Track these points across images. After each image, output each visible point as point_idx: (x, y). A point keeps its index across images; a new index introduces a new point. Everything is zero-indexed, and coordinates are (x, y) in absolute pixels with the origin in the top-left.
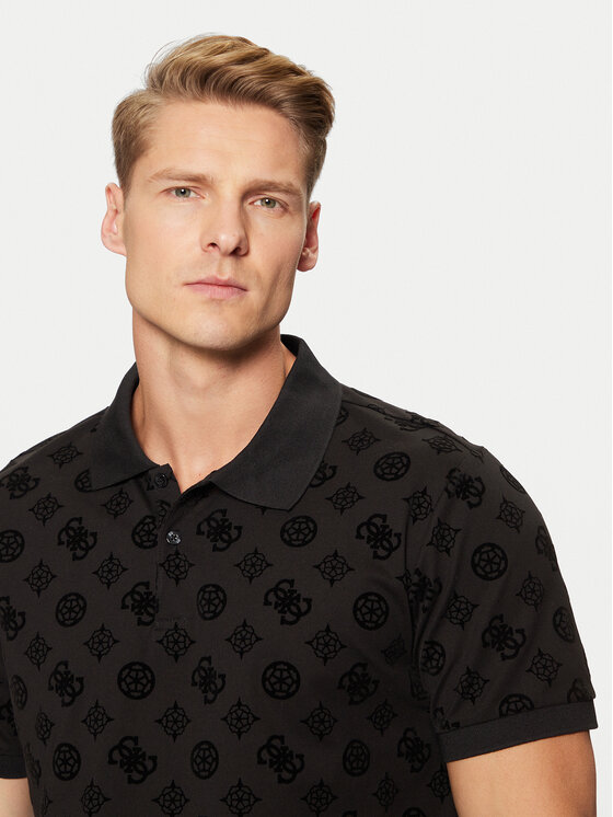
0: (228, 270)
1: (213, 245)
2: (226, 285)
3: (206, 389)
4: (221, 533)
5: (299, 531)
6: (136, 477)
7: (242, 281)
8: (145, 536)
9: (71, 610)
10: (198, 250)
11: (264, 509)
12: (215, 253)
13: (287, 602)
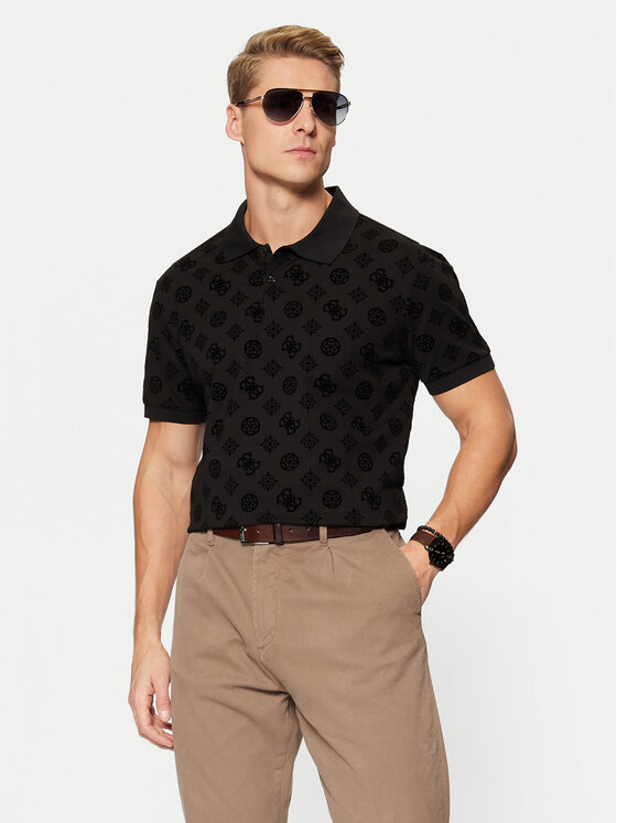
0: (308, 143)
1: (300, 130)
2: (308, 150)
3: (288, 208)
4: (298, 276)
5: (340, 276)
6: (249, 253)
7: (314, 148)
8: (256, 279)
9: (218, 319)
10: (291, 134)
11: (320, 264)
12: (302, 134)
13: (335, 310)
